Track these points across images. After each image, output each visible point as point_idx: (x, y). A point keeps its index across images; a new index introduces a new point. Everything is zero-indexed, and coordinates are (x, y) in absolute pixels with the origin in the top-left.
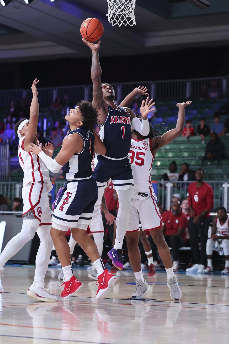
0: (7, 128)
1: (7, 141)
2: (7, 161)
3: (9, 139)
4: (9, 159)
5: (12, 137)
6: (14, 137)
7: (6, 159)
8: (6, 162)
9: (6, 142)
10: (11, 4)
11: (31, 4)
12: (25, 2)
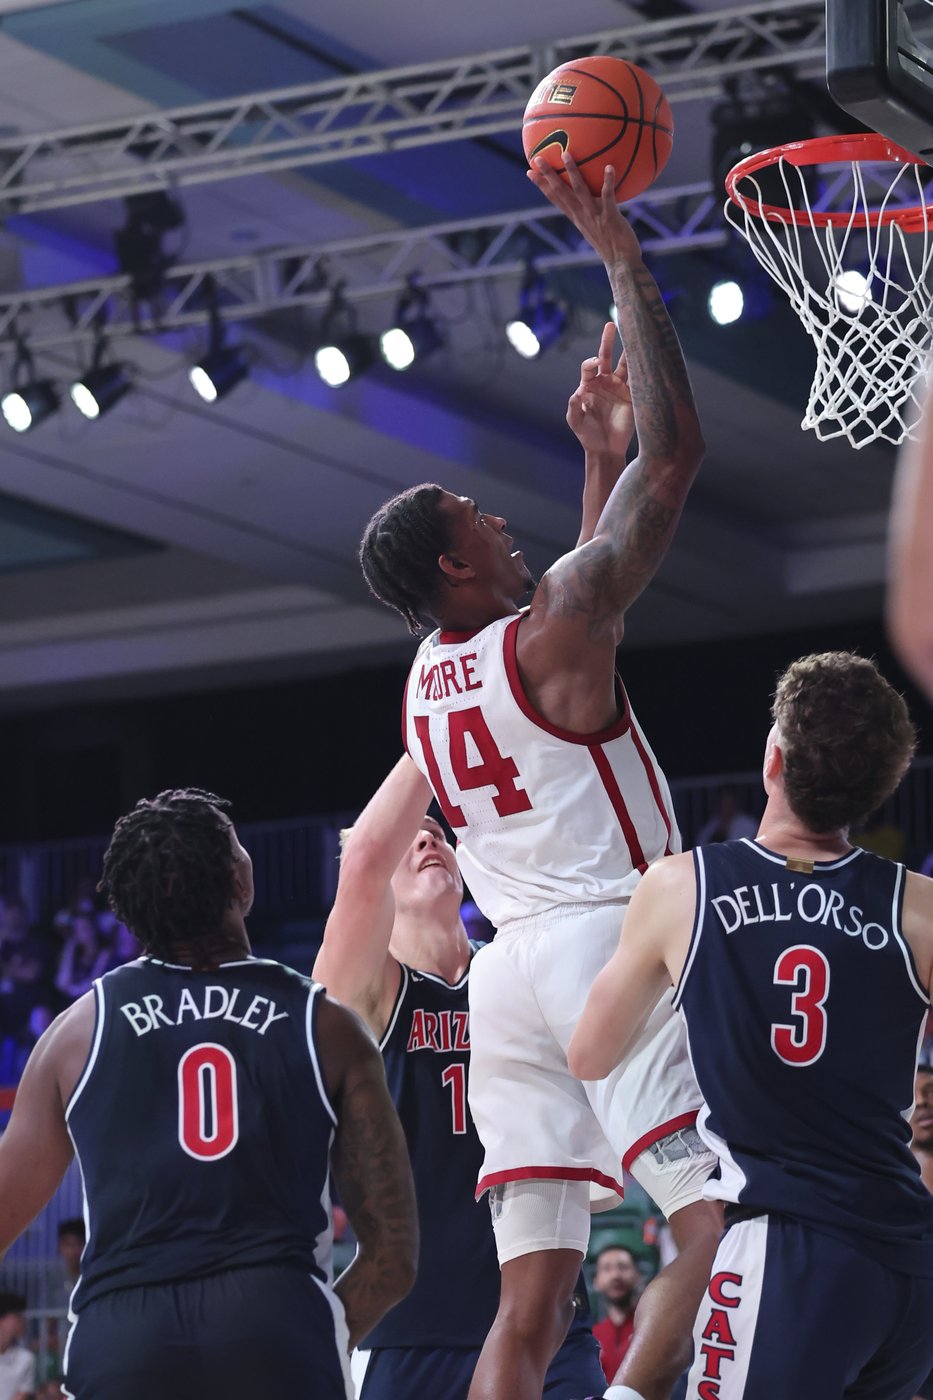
10: (124, 406)
11: (225, 404)
12: (196, 393)
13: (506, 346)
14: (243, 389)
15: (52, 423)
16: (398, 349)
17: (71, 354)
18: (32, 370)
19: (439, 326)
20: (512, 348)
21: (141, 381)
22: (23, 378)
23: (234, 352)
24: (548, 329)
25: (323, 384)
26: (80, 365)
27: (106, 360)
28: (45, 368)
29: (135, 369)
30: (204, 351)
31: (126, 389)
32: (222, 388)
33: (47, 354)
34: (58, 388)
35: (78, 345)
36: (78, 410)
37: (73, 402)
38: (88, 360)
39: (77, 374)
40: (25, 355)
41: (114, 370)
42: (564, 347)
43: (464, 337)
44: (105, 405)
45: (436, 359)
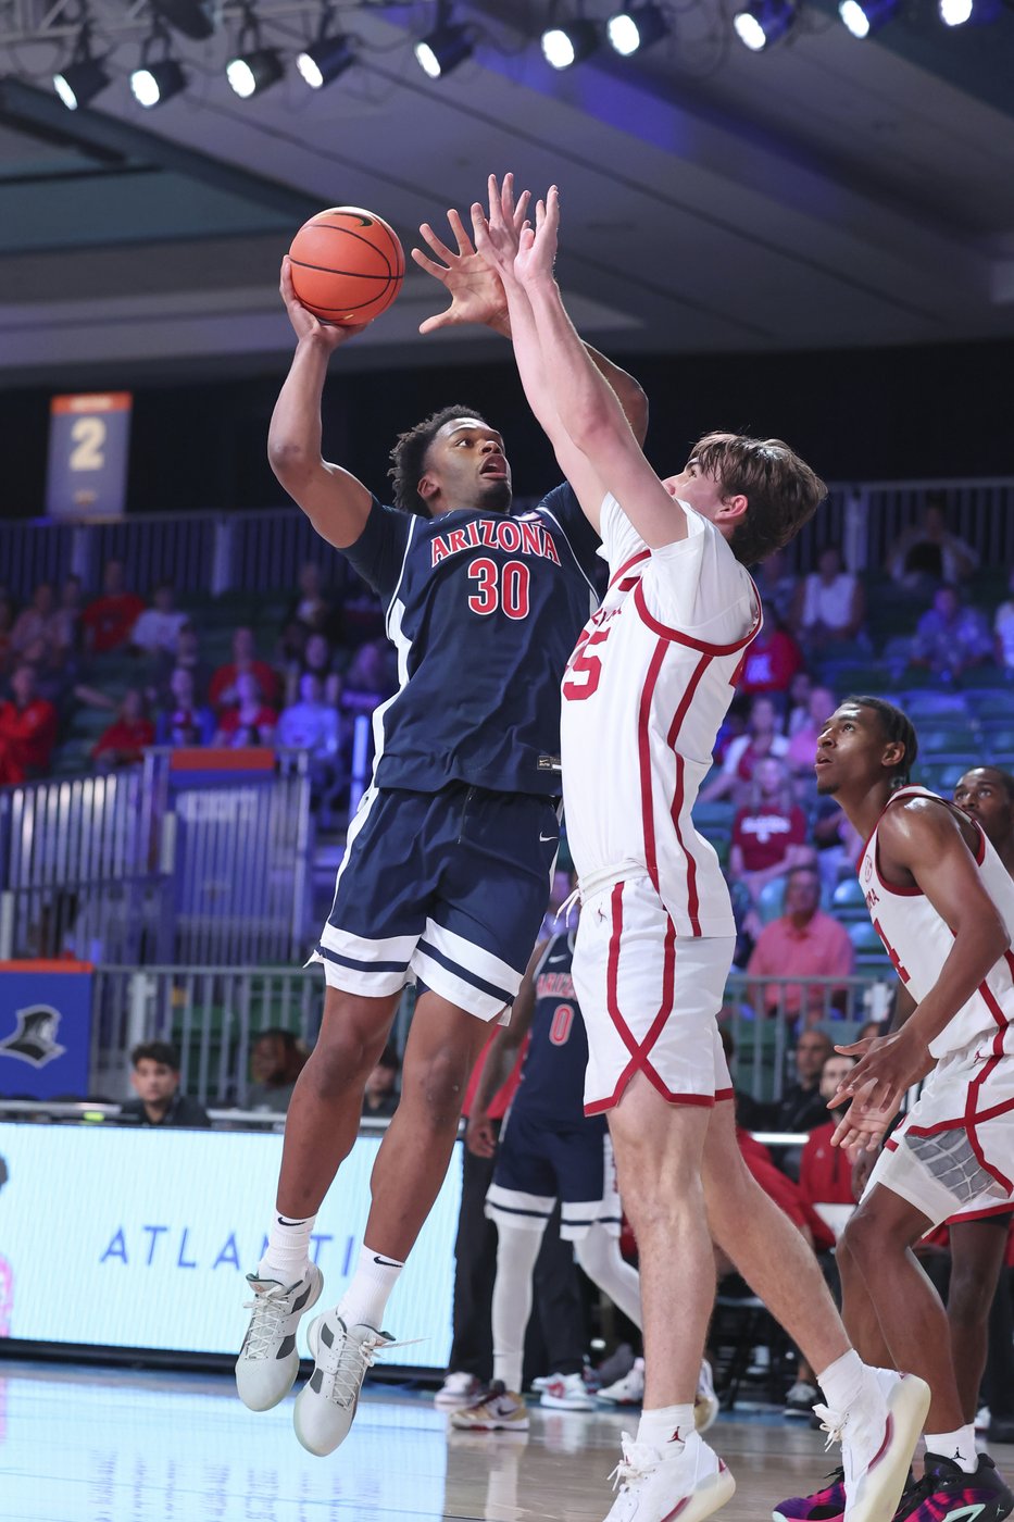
0: (300, 698)
1: (303, 763)
2: (301, 865)
3: (311, 752)
4: (309, 855)
5: (321, 744)
6: (332, 745)
7: (296, 854)
8: (294, 869)
9: (294, 768)
10: (348, 79)
11: (447, 80)
12: (421, 68)
13: (733, 37)
14: (467, 68)
15: (276, 90)
16: (624, 35)
17: (297, 24)
18: (258, 36)
19: (666, 14)
20: (739, 40)
21: (367, 55)
22: (249, 45)
23: (459, 30)
24: (775, 22)
25: (548, 65)
26: (306, 37)
27: (332, 31)
28: (271, 36)
29: (361, 42)
30: (430, 28)
31: (351, 61)
32: (447, 65)
33: (272, 22)
34: (282, 57)
35: (305, 14)
36: (303, 79)
37: (298, 71)
38: (314, 33)
39: (303, 44)
40: (252, 22)
41: (340, 41)
42: (790, 41)
43: (690, 26)
44: (329, 76)
45: (661, 48)
